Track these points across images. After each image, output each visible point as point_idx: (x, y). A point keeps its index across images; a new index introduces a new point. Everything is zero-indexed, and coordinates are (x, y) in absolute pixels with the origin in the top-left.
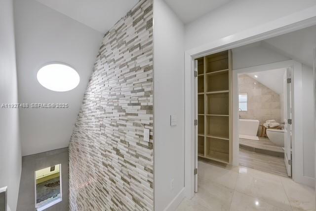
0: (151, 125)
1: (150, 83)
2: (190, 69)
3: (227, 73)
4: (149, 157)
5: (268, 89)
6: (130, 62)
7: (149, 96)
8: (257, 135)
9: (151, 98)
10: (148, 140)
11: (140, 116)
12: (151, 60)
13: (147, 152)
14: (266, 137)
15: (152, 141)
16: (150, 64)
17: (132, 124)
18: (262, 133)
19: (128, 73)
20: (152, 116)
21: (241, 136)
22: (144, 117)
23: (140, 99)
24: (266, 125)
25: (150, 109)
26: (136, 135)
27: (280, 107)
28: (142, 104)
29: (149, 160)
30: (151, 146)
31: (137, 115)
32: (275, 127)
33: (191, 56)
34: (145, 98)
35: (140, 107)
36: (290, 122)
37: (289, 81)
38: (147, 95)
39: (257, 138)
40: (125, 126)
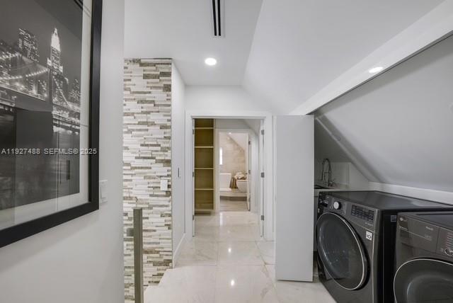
0: (168, 176)
1: (168, 140)
2: (190, 127)
3: (212, 131)
4: (167, 203)
5: (238, 145)
6: (138, 113)
7: (167, 151)
8: (230, 187)
9: (169, 153)
10: (166, 189)
11: (154, 169)
12: (169, 121)
13: (164, 201)
14: (236, 188)
15: (170, 190)
16: (168, 124)
17: (143, 178)
18: (233, 185)
19: (135, 124)
20: (170, 168)
21: (221, 189)
22: (161, 169)
23: (153, 153)
24: (236, 177)
25: (168, 162)
26: (149, 187)
27: (244, 161)
28: (158, 158)
29: (167, 206)
30: (168, 194)
31: (150, 168)
32: (241, 179)
33: (192, 117)
34: (162, 153)
35: (154, 160)
36: (249, 171)
37: (249, 143)
38: (165, 150)
39: (230, 189)
40: (131, 180)
